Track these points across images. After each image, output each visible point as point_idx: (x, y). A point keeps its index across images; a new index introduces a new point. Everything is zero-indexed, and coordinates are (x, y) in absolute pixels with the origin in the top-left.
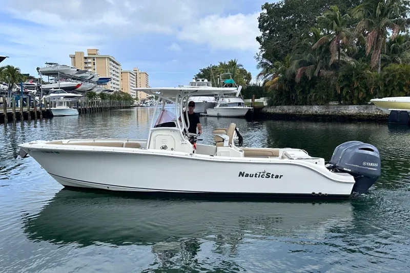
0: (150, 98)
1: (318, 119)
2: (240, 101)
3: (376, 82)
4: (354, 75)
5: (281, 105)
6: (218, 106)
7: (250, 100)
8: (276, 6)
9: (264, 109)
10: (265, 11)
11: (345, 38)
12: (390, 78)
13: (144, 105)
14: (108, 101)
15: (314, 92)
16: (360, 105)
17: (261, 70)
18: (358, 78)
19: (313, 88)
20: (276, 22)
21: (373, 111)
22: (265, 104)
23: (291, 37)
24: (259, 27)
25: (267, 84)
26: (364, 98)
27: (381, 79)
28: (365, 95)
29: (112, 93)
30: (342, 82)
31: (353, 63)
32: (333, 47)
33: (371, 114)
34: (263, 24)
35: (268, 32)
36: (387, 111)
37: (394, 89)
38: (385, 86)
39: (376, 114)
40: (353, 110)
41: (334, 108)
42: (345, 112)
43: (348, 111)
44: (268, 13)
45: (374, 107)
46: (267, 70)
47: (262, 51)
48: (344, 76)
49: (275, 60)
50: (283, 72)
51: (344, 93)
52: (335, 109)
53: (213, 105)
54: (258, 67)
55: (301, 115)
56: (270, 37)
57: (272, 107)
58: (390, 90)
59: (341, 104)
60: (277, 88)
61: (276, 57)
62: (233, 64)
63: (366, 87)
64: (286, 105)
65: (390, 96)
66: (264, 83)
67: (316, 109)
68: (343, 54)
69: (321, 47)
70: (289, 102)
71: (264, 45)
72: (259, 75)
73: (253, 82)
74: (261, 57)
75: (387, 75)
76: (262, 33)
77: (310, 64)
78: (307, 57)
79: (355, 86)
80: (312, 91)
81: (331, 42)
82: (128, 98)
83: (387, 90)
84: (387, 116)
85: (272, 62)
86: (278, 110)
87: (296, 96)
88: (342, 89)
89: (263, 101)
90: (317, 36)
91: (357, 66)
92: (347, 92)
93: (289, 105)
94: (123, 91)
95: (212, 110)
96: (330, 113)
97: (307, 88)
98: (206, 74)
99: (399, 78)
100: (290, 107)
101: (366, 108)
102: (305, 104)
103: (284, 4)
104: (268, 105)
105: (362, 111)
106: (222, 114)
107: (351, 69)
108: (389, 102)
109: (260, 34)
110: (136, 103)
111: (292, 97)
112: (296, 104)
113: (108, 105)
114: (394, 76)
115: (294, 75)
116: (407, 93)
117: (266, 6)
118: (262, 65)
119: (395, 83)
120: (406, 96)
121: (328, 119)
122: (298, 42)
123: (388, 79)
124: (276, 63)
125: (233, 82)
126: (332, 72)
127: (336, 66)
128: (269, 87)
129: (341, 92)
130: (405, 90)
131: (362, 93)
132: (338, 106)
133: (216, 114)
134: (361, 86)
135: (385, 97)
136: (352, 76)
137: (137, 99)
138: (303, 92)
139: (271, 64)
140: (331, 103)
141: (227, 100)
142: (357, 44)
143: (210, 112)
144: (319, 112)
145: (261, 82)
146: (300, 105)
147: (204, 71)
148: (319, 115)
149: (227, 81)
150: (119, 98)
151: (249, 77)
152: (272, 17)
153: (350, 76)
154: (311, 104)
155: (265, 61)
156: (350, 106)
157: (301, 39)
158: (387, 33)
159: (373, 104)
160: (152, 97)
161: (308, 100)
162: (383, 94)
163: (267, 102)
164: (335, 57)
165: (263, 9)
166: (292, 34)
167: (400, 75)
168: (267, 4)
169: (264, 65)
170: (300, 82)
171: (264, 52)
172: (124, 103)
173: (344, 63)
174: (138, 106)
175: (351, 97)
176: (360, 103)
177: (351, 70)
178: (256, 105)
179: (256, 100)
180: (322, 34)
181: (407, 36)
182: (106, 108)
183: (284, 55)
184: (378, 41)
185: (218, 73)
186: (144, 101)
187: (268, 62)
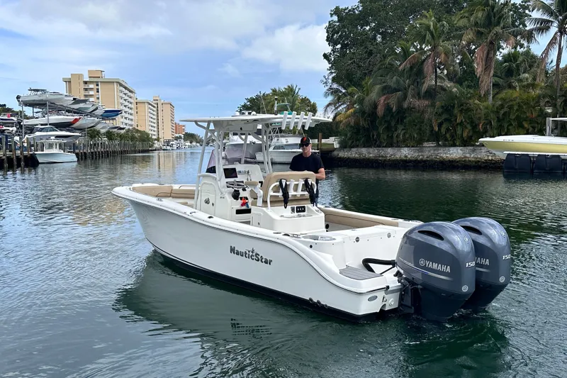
0: (177, 138)
1: (408, 166)
3: (487, 115)
4: (456, 106)
5: (357, 146)
6: (271, 149)
7: (316, 141)
8: (350, 11)
9: (335, 153)
10: (335, 18)
11: (443, 56)
12: (506, 109)
13: (168, 148)
14: (117, 142)
15: (403, 129)
16: (465, 146)
17: (330, 98)
18: (462, 109)
19: (401, 124)
20: (350, 33)
21: (482, 155)
22: (336, 146)
23: (370, 53)
24: (327, 40)
25: (338, 118)
26: (470, 138)
27: (493, 112)
28: (471, 134)
29: (122, 132)
30: (440, 115)
31: (455, 90)
32: (428, 68)
33: (480, 158)
34: (333, 35)
35: (339, 46)
36: (502, 155)
37: (511, 125)
38: (499, 120)
39: (486, 158)
40: (455, 153)
41: (429, 151)
42: (444, 156)
43: (448, 155)
44: (339, 21)
45: (484, 150)
46: (339, 99)
47: (332, 73)
48: (442, 107)
49: (349, 86)
50: (361, 101)
51: (443, 130)
52: (432, 152)
54: (326, 95)
55: (385, 160)
56: (343, 55)
57: (345, 150)
58: (506, 125)
59: (439, 145)
60: (352, 124)
61: (351, 81)
62: (290, 91)
63: (472, 122)
64: (364, 147)
65: (506, 135)
66: (335, 117)
67: (405, 153)
68: (441, 78)
69: (411, 68)
70: (369, 143)
71: (335, 65)
72: (328, 106)
74: (330, 81)
75: (502, 106)
76: (331, 48)
77: (396, 90)
78: (392, 81)
79: (458, 121)
80: (400, 127)
81: (424, 60)
82: (145, 138)
83: (501, 125)
84: (503, 161)
85: (345, 89)
86: (353, 153)
87: (379, 135)
88: (440, 125)
89: (333, 141)
90: (406, 53)
91: (462, 93)
92: (448, 130)
93: (370, 146)
94: (139, 128)
96: (425, 158)
97: (393, 124)
98: (254, 105)
99: (517, 110)
100: (371, 150)
101: (474, 151)
102: (391, 145)
103: (361, 8)
104: (340, 147)
105: (468, 155)
106: (277, 159)
107: (452, 97)
108: (503, 142)
110: (157, 145)
111: (373, 136)
112: (379, 146)
113: (118, 149)
114: (511, 107)
115: (375, 106)
116: (528, 130)
117: (337, 11)
118: (332, 93)
119: (512, 117)
120: (527, 134)
121: (423, 166)
122: (381, 61)
123: (502, 112)
124: (350, 90)
126: (427, 102)
127: (431, 94)
128: (341, 122)
129: (439, 129)
130: (526, 125)
131: (467, 130)
132: (435, 148)
134: (465, 121)
135: (499, 135)
136: (453, 107)
137: (158, 140)
138: (388, 128)
139: (344, 91)
140: (425, 144)
141: (283, 141)
142: (460, 64)
143: (261, 157)
144: (409, 156)
145: (329, 117)
146: (383, 147)
147: (251, 100)
148: (410, 161)
150: (133, 138)
151: (314, 109)
152: (344, 27)
153: (451, 106)
154: (398, 145)
155: (335, 86)
156: (452, 149)
157: (385, 57)
159: (482, 145)
160: (180, 137)
161: (395, 141)
162: (495, 132)
163: (339, 143)
164: (430, 82)
165: (332, 15)
166: (371, 50)
167: (519, 106)
168: (337, 8)
169: (334, 92)
170: (384, 115)
171: (334, 75)
172: (139, 146)
173: (443, 89)
174: (160, 149)
175: (453, 137)
176: (465, 143)
177: (453, 99)
178: (324, 148)
179: (324, 141)
180: (412, 49)
181: (528, 53)
182: (114, 152)
183: (362, 79)
184: (488, 59)
185: (271, 104)
186: (168, 143)
187: (340, 88)
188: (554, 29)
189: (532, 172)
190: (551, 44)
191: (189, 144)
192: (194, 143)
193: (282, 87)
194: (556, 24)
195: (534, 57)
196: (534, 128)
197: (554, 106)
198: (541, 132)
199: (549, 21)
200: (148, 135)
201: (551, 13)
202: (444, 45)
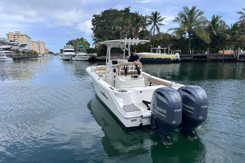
0: (46, 53)
2: (86, 54)
5: (102, 56)
6: (77, 56)
7: (90, 54)
8: (98, 16)
9: (96, 58)
10: (94, 18)
11: (125, 30)
13: (43, 56)
14: (26, 54)
17: (94, 42)
20: (99, 22)
22: (96, 55)
23: (105, 29)
24: (92, 24)
29: (28, 51)
32: (121, 33)
34: (94, 23)
35: (96, 26)
38: (139, 49)
44: (95, 19)
46: (96, 41)
49: (99, 38)
53: (74, 56)
54: (93, 40)
56: (97, 29)
57: (99, 57)
58: (141, 50)
60: (100, 49)
62: (82, 39)
64: (104, 56)
66: (95, 47)
69: (117, 33)
71: (94, 32)
72: (93, 44)
73: (91, 47)
74: (94, 36)
76: (93, 26)
81: (120, 31)
82: (35, 53)
86: (101, 58)
89: (95, 54)
90: (115, 29)
94: (33, 50)
95: (74, 58)
98: (71, 43)
103: (101, 15)
106: (79, 59)
109: (93, 27)
110: (39, 55)
113: (26, 56)
117: (95, 16)
119: (142, 48)
120: (146, 52)
124: (99, 39)
125: (83, 46)
128: (97, 49)
130: (146, 50)
133: (76, 60)
135: (139, 52)
137: (40, 54)
141: (80, 54)
142: (129, 33)
143: (73, 59)
145: (94, 47)
147: (69, 42)
149: (80, 46)
150: (31, 53)
151: (89, 45)
152: (97, 20)
155: (95, 38)
157: (109, 30)
158: (139, 29)
160: (47, 53)
163: (97, 55)
165: (93, 17)
168: (95, 15)
169: (95, 40)
171: (95, 34)
172: (34, 55)
174: (41, 57)
178: (92, 56)
179: (92, 54)
181: (146, 30)
182: (25, 58)
183: (102, 36)
184: (136, 32)
185: (76, 43)
186: (43, 55)
187: (97, 39)
188: (153, 24)
189: (147, 62)
190: (152, 28)
191: (50, 55)
192: (52, 55)
193: (80, 38)
194: (153, 22)
195: (148, 31)
196: (148, 51)
197: (153, 45)
198: (150, 52)
199: (151, 21)
200: (36, 52)
201: (152, 19)
202: (125, 27)
